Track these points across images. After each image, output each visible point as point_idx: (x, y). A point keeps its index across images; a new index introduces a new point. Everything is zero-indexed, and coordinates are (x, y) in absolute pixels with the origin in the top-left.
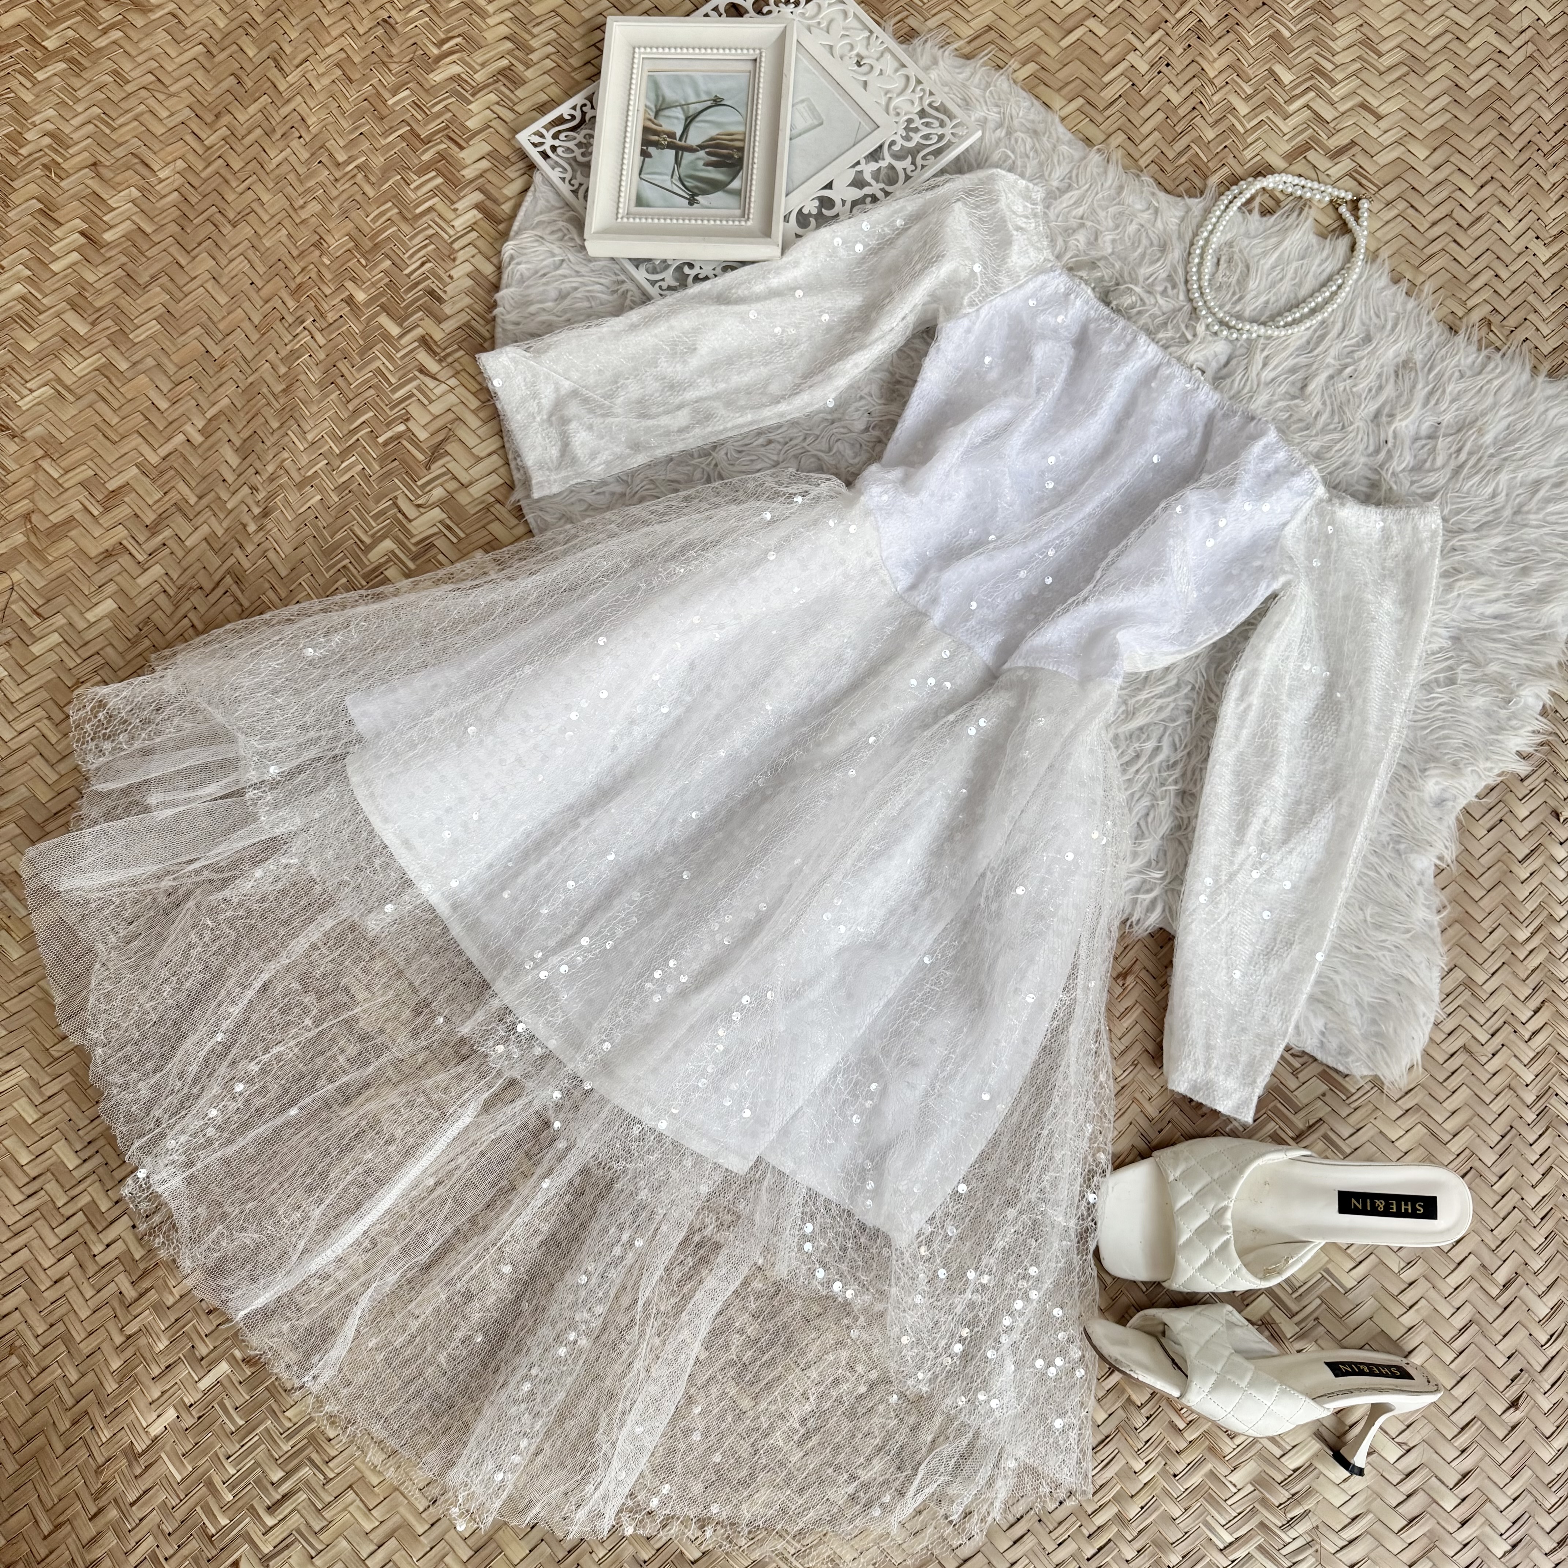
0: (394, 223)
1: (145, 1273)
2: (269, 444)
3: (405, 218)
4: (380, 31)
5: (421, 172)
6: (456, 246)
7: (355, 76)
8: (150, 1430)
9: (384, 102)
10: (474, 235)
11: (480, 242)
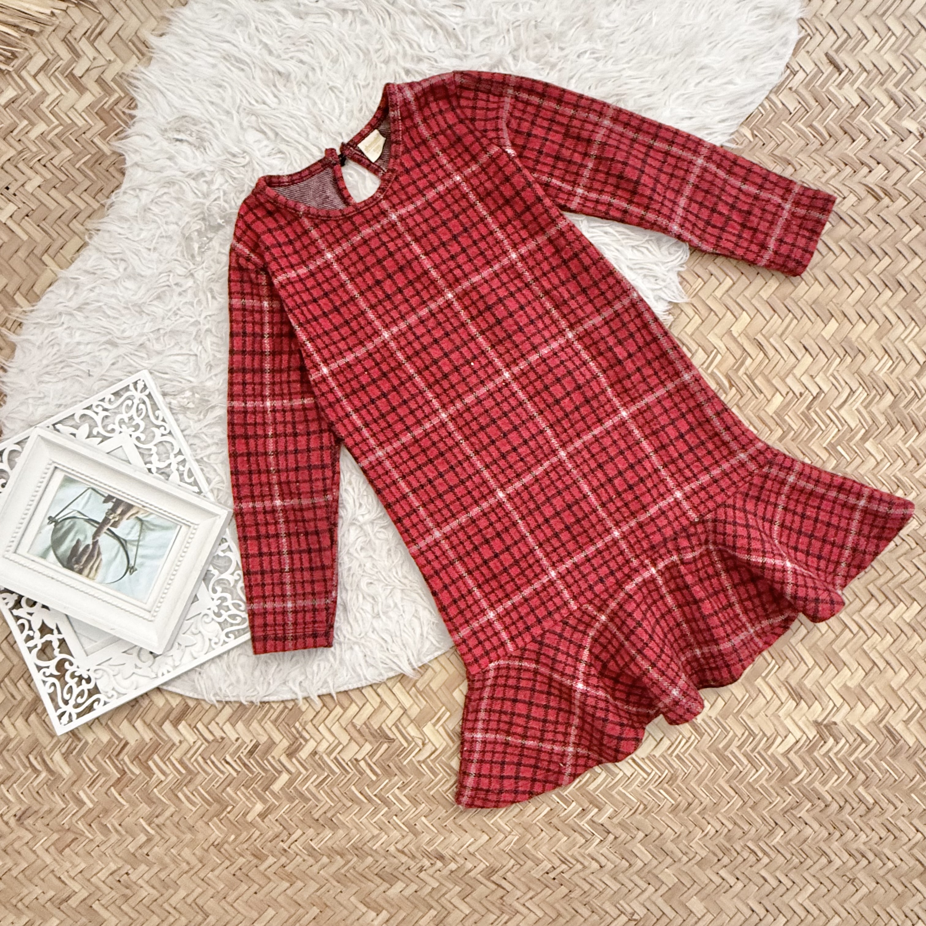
0: (196, 789)
2: (386, 862)
3: (190, 781)
4: (28, 822)
5: (151, 773)
6: (210, 738)
10: (200, 726)
11: (206, 720)
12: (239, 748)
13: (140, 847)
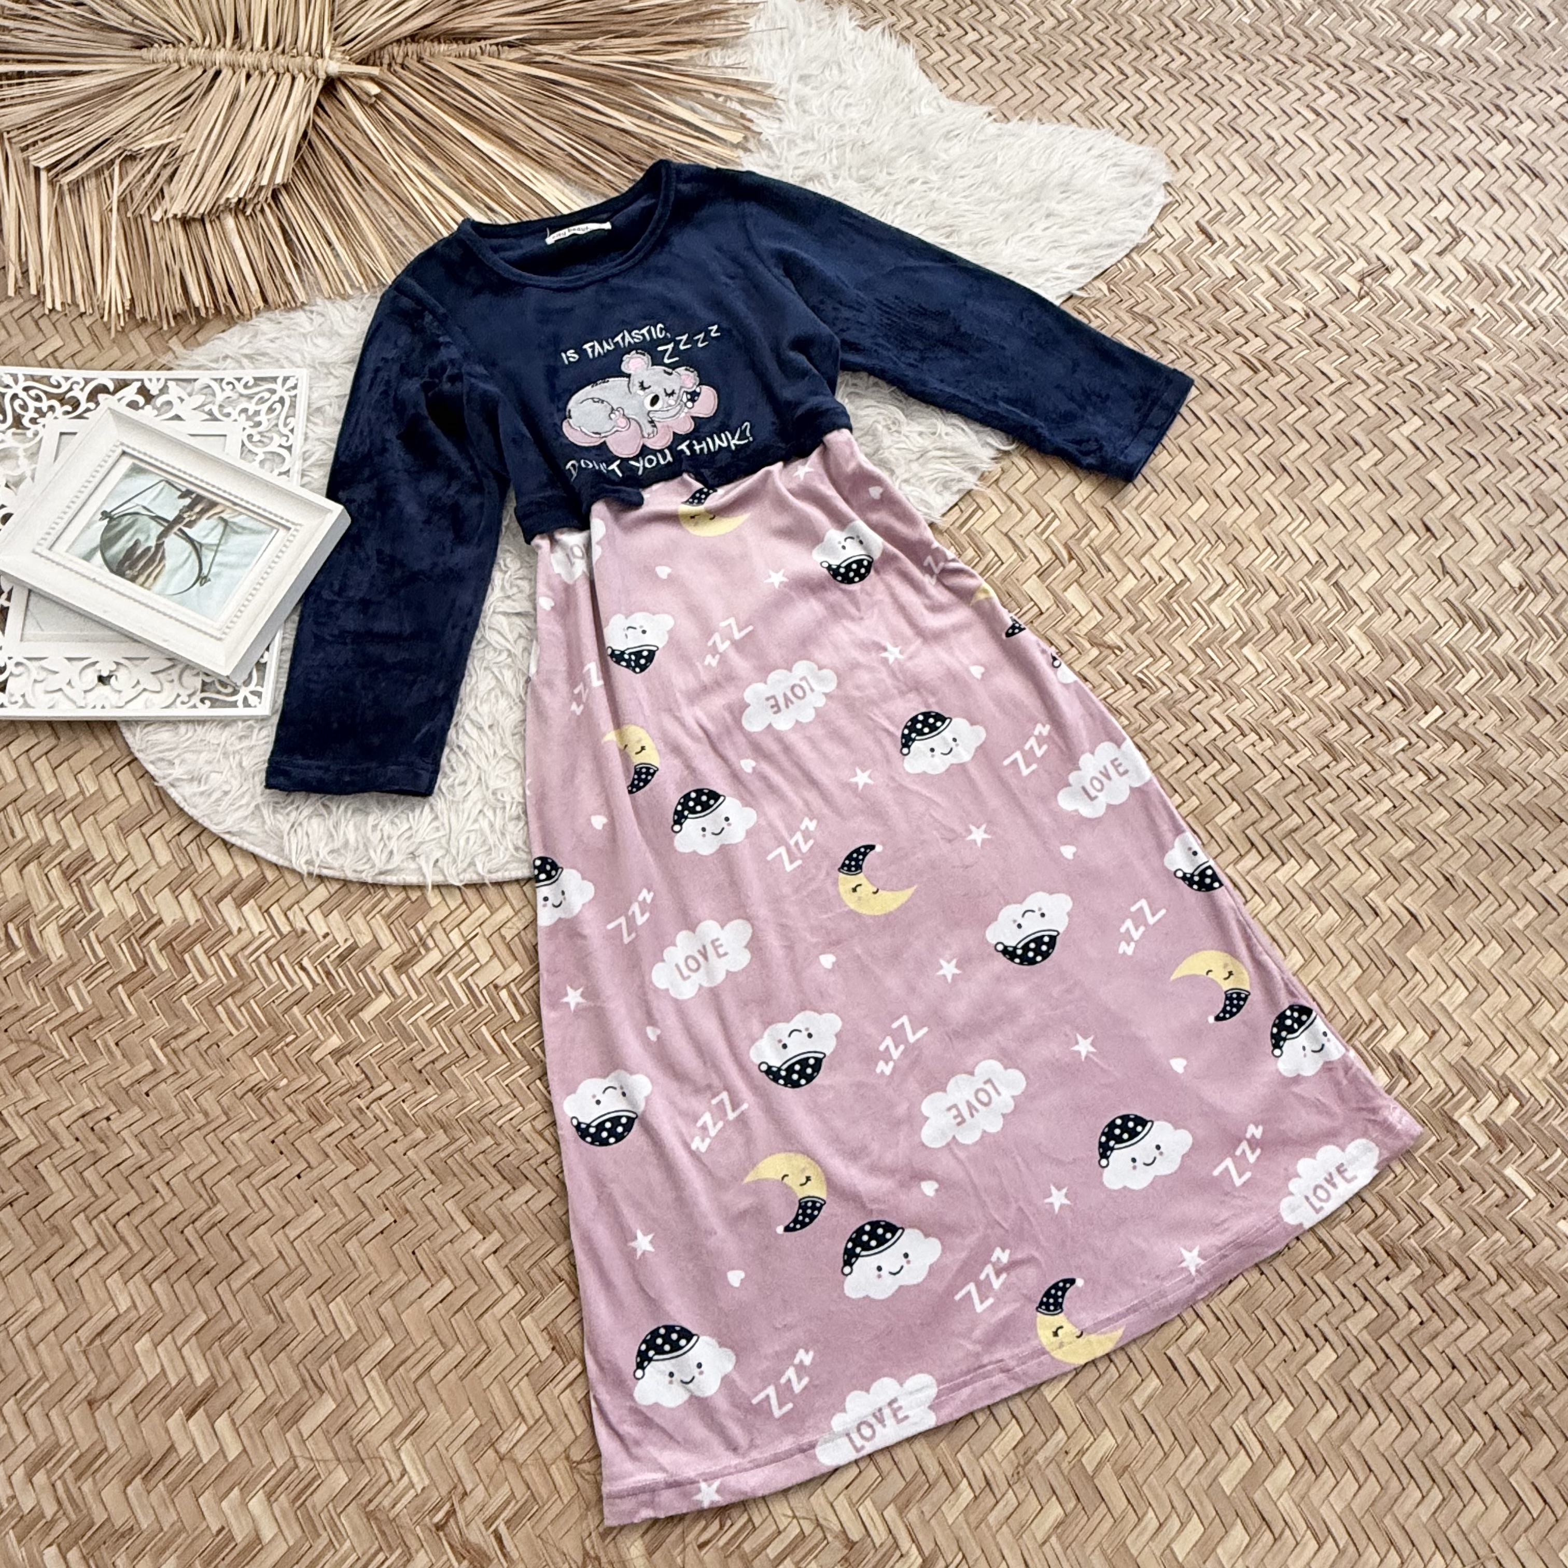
0: (246, 1003)
1: (1434, 1261)
2: (511, 1148)
3: (239, 991)
5: (183, 971)
6: (286, 929)
9: (79, 1015)
10: (275, 910)
11: (285, 903)
12: (327, 947)
13: (139, 1081)
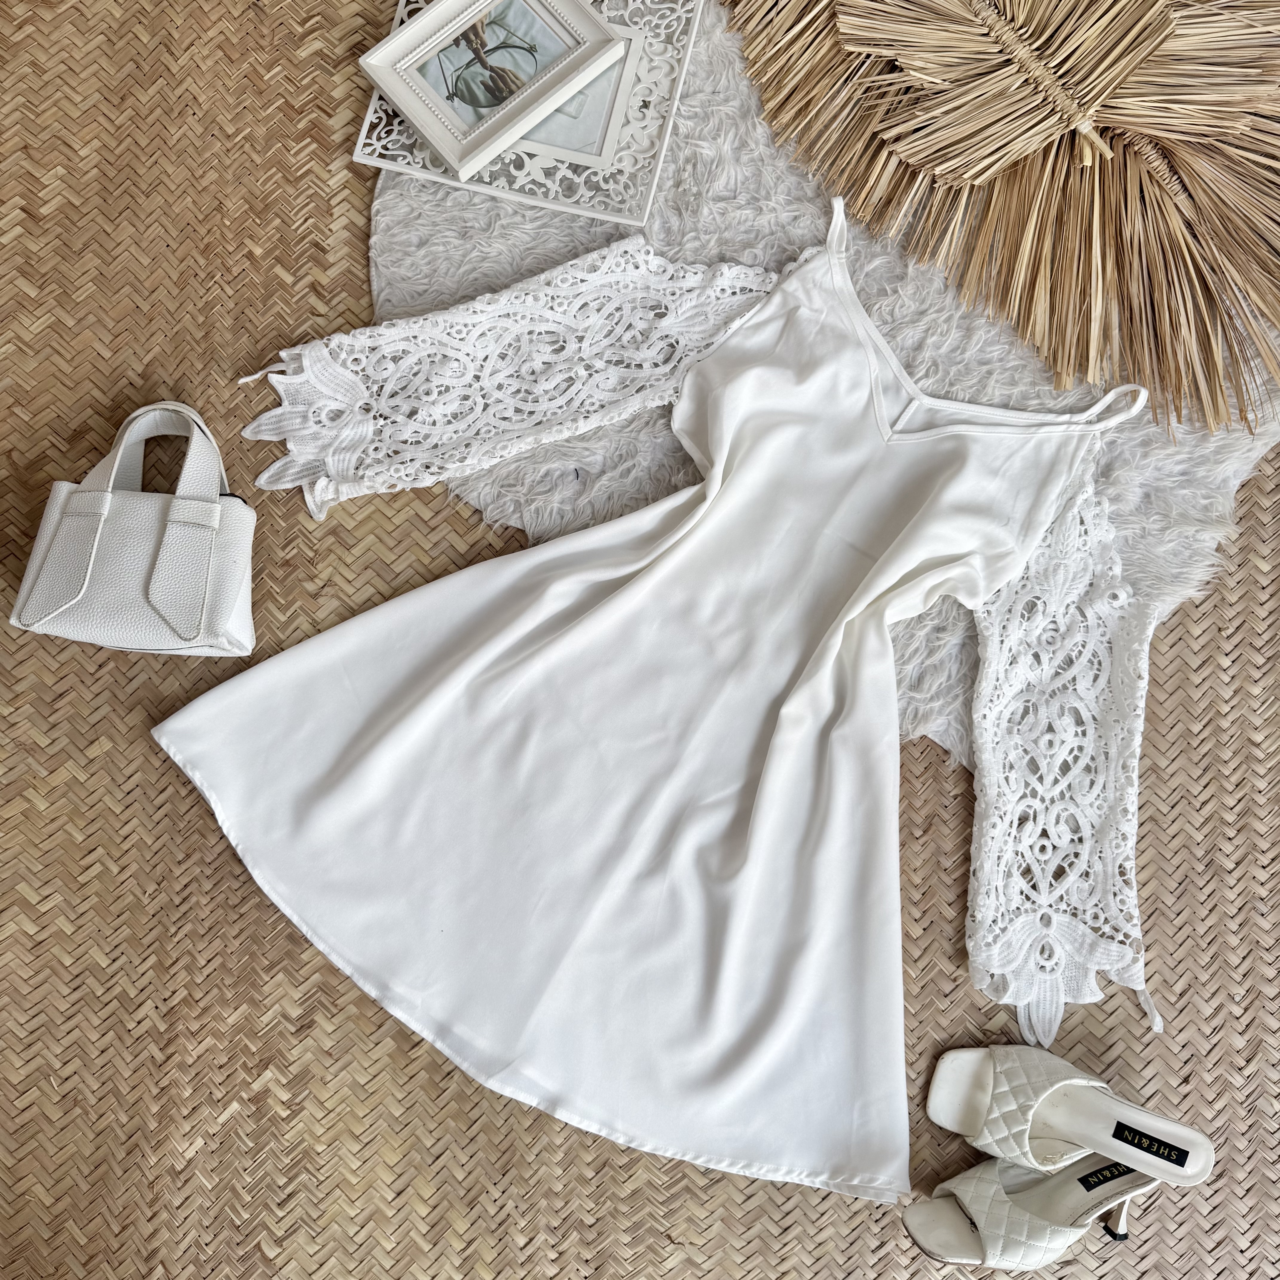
0: (279, 186)
1: (170, 1042)
2: (196, 383)
4: (251, 14)
5: (298, 140)
7: (235, 56)
8: (185, 1154)
9: (261, 77)
10: (346, 192)
11: (353, 198)
12: (322, 232)
13: (221, 128)
